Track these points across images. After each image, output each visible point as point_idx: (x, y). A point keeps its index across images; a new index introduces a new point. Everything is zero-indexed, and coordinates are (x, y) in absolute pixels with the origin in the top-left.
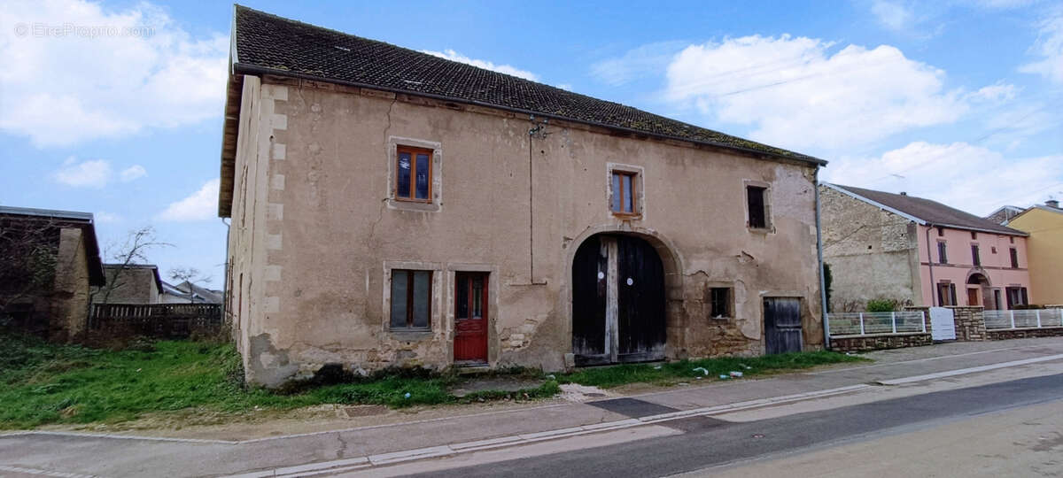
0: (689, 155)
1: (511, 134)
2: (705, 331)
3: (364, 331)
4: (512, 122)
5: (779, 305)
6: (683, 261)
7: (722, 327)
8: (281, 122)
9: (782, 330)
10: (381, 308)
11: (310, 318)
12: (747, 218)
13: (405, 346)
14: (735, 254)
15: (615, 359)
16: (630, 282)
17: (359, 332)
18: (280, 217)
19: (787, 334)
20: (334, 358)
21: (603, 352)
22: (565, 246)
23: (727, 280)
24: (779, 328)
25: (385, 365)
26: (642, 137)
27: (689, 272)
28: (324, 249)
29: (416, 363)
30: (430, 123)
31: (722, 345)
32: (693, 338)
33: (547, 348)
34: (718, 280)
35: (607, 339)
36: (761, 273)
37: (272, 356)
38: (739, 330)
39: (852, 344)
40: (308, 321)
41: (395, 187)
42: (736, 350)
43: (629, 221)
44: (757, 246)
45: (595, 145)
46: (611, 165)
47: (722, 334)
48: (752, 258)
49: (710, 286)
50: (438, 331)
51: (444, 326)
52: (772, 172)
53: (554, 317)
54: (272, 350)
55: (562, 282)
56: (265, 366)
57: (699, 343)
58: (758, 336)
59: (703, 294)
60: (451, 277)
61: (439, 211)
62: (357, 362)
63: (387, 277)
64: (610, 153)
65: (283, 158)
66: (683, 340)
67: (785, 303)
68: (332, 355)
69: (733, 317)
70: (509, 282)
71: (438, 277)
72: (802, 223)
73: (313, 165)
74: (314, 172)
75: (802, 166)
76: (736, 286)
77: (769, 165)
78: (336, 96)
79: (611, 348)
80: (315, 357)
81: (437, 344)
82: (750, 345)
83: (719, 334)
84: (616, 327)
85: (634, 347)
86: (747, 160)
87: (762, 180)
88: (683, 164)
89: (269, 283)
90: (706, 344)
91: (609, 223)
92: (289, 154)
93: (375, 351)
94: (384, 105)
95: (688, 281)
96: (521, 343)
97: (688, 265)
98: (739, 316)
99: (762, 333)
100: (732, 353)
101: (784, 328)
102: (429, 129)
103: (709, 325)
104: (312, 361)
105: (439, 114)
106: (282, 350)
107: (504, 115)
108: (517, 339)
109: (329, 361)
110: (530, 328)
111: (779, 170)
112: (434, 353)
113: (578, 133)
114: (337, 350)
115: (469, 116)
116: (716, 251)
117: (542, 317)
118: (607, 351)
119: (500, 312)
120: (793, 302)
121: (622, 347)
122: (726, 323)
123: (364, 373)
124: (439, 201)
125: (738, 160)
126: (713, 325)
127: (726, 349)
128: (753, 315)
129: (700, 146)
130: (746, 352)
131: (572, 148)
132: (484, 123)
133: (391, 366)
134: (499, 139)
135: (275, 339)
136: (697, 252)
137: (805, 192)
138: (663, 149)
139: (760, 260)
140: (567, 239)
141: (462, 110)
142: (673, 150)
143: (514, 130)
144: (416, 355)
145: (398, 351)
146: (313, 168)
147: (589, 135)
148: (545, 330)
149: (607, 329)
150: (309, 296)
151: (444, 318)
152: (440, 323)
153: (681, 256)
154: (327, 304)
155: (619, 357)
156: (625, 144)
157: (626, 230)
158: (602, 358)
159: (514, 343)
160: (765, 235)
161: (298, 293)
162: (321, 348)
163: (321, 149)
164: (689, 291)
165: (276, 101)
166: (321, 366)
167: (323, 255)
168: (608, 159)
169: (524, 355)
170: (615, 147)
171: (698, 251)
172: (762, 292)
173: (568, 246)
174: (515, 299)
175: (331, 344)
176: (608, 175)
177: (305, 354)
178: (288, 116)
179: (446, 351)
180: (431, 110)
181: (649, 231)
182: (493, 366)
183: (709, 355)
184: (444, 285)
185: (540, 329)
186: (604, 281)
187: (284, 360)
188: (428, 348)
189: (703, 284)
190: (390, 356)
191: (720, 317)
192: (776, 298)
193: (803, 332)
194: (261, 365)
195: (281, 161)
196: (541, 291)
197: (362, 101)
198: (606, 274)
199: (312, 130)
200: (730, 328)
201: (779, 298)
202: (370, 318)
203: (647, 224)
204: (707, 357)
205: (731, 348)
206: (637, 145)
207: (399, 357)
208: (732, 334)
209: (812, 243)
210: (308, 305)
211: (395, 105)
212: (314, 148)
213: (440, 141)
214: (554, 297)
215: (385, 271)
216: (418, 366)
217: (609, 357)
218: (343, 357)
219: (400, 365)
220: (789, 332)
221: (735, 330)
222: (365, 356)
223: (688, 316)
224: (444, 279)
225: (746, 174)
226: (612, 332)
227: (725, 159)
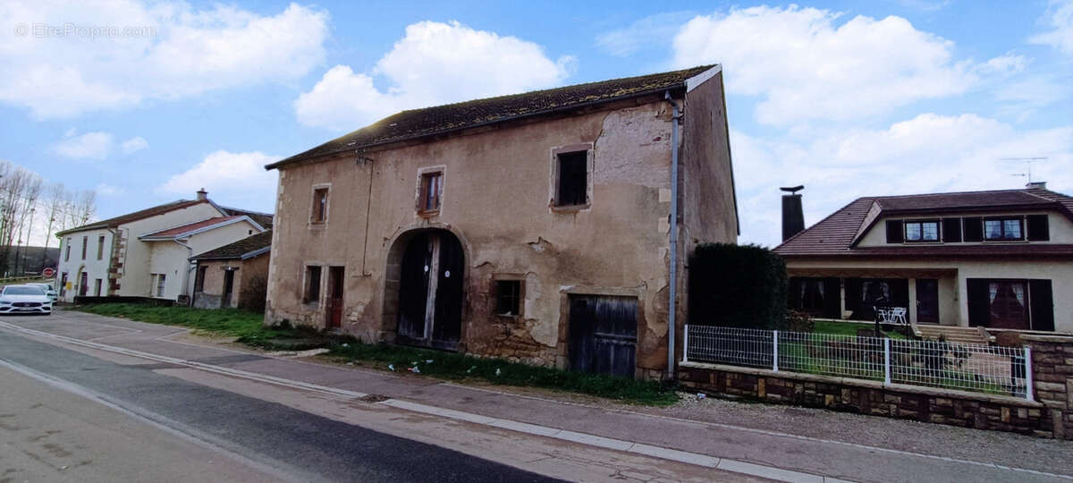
2: (486, 327)
3: (295, 302)
5: (603, 307)
6: (471, 253)
7: (508, 326)
8: (282, 189)
9: (605, 341)
10: (302, 290)
12: (551, 193)
13: (308, 313)
14: (527, 242)
15: (430, 344)
16: (447, 274)
19: (612, 348)
20: (286, 316)
21: (423, 336)
22: (384, 245)
23: (517, 271)
24: (599, 337)
25: (301, 323)
26: (445, 137)
27: (476, 264)
29: (311, 324)
30: (328, 172)
31: (508, 347)
32: (475, 333)
33: (368, 325)
34: (506, 272)
35: (426, 325)
36: (565, 263)
37: (271, 312)
38: (528, 332)
39: (728, 382)
41: (312, 216)
42: (524, 355)
43: (429, 218)
45: (412, 156)
46: (420, 171)
47: (508, 333)
48: (551, 245)
49: (498, 278)
50: (320, 305)
51: (323, 302)
52: (595, 126)
53: (374, 301)
54: (272, 308)
55: (380, 274)
56: (269, 317)
57: (480, 340)
58: (553, 342)
59: (488, 287)
60: (327, 269)
62: (292, 319)
63: (305, 270)
64: (421, 160)
66: (466, 334)
67: (614, 304)
68: (286, 314)
69: (523, 315)
70: (353, 274)
71: (323, 271)
72: (645, 187)
74: (288, 214)
75: (654, 103)
76: (528, 279)
77: (594, 120)
79: (428, 334)
81: (320, 314)
82: (542, 352)
83: (503, 333)
84: (433, 316)
86: (559, 123)
87: (579, 140)
90: (488, 343)
91: (414, 222)
93: (298, 314)
94: (312, 167)
95: (475, 273)
96: (356, 319)
97: (475, 256)
98: (528, 314)
99: (560, 340)
100: (519, 358)
101: (607, 338)
102: (327, 176)
103: (491, 320)
104: (280, 316)
106: (274, 310)
108: (354, 317)
109: (285, 318)
110: (361, 308)
111: (609, 120)
112: (318, 319)
113: (401, 150)
116: (508, 239)
117: (367, 301)
118: (425, 336)
119: (347, 295)
120: (628, 304)
121: (436, 334)
122: (511, 320)
123: (294, 326)
124: (327, 221)
126: (497, 323)
127: (511, 352)
128: (549, 316)
130: (536, 360)
131: (396, 164)
135: (273, 304)
136: (487, 242)
137: (659, 139)
138: (466, 141)
139: (562, 247)
140: (386, 239)
142: (475, 140)
143: (364, 162)
144: (311, 319)
145: (306, 316)
146: (288, 212)
147: (408, 150)
148: (368, 311)
149: (427, 317)
151: (323, 296)
152: (321, 299)
153: (470, 247)
154: (286, 286)
155: (433, 343)
156: (433, 148)
157: (425, 227)
158: (419, 341)
159: (352, 319)
160: (576, 212)
162: (283, 310)
164: (475, 283)
165: (282, 179)
168: (420, 166)
169: (356, 328)
170: (426, 154)
171: (487, 240)
172: (563, 287)
173: (386, 245)
174: (353, 288)
175: (286, 308)
176: (418, 180)
178: (284, 185)
179: (323, 319)
181: (444, 225)
182: (342, 332)
183: (490, 354)
184: (325, 276)
185: (365, 309)
186: (428, 273)
187: (273, 314)
188: (316, 316)
189: (490, 276)
190: (303, 318)
191: (509, 314)
192: (598, 296)
196: (367, 280)
197: (305, 168)
198: (430, 267)
199: (290, 191)
200: (517, 328)
201: (605, 297)
202: (298, 295)
203: (444, 218)
204: (487, 356)
205: (517, 352)
207: (306, 320)
208: (520, 335)
209: (661, 215)
210: (281, 286)
213: (331, 182)
214: (375, 287)
215: (305, 267)
216: (312, 326)
217: (426, 341)
218: (289, 316)
219: (305, 324)
220: (617, 347)
221: (524, 331)
222: (295, 317)
223: (472, 310)
224: (325, 272)
226: (429, 319)
227: (529, 131)
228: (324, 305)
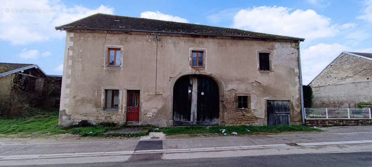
0: (228, 42)
1: (150, 40)
2: (234, 114)
3: (94, 110)
4: (150, 36)
5: (277, 104)
6: (224, 85)
7: (244, 112)
8: (71, 44)
9: (278, 115)
10: (101, 102)
11: (78, 105)
12: (258, 66)
13: (108, 115)
14: (250, 82)
15: (195, 123)
16: (203, 94)
17: (93, 110)
18: (70, 73)
19: (281, 116)
20: (85, 118)
21: (190, 120)
22: (170, 80)
23: (247, 93)
24: (276, 114)
25: (101, 121)
26: (206, 37)
27: (227, 90)
28: (83, 83)
29: (112, 121)
30: (119, 40)
31: (244, 120)
32: (228, 117)
33: (161, 118)
34: (242, 93)
35: (192, 116)
36: (265, 90)
37: (66, 117)
38: (253, 114)
39: (319, 123)
40: (77, 106)
41: (107, 62)
42: (251, 122)
43: (199, 70)
44: (264, 78)
45: (184, 41)
46: (191, 49)
47: (244, 115)
48: (261, 84)
49: (238, 95)
50: (120, 110)
51: (122, 109)
52: (273, 46)
53: (165, 107)
54: (66, 115)
55: (168, 94)
56: (64, 120)
57: (232, 119)
58: (263, 117)
59: (234, 98)
60: (125, 92)
61: (122, 69)
62: (92, 120)
63: (103, 91)
64: (191, 44)
66: (223, 117)
67: (280, 103)
68: (84, 117)
69: (250, 108)
70: (147, 93)
71: (121, 92)
72: (290, 67)
73: (81, 56)
74: (81, 59)
75: (291, 42)
76: (251, 95)
77: (271, 44)
78: (88, 34)
79: (193, 119)
80: (79, 117)
81: (120, 115)
82: (258, 121)
83: (242, 116)
84: (196, 111)
85: (204, 119)
86: (259, 42)
87: (267, 50)
88: (226, 46)
89: (66, 94)
90: (235, 120)
91: (189, 71)
92: (73, 54)
93: (98, 116)
94: (104, 35)
95: (227, 93)
96: (151, 116)
97: (226, 87)
98: (253, 108)
99: (265, 116)
100: (249, 124)
101: (279, 114)
102: (119, 41)
103: (237, 111)
104: (78, 119)
105: (123, 36)
106: (69, 115)
107: (147, 34)
108: (150, 114)
109: (83, 119)
110: (155, 110)
111: (277, 45)
112: (118, 118)
113: (177, 38)
114: (86, 116)
115: (134, 36)
116: (241, 80)
117: (160, 106)
118: (192, 120)
119: (143, 104)
120: (285, 103)
121: (198, 119)
122: (245, 110)
123: (94, 124)
125: (254, 42)
126: (239, 112)
127: (246, 122)
128: (261, 108)
129: (234, 38)
130: (256, 124)
131: (174, 43)
132: (139, 37)
133: (103, 122)
134: (145, 43)
135: (67, 112)
136: (231, 82)
137: (293, 53)
138: (216, 41)
139: (265, 84)
140: (171, 78)
141: (131, 34)
142: (221, 41)
143: (151, 39)
144: (112, 118)
145: (106, 117)
146: (81, 57)
147: (182, 38)
148: (161, 112)
149: (192, 112)
150: (77, 98)
151: (122, 106)
152: (121, 108)
153: (223, 83)
154: (83, 101)
155: (197, 123)
156: (198, 40)
157: (197, 74)
158: (189, 123)
159: (148, 116)
160: (268, 73)
161: (74, 97)
162: (81, 115)
163: (83, 52)
164: (227, 97)
165: (70, 37)
166: (81, 121)
167: (82, 85)
168: (190, 46)
169: (151, 121)
170: (194, 42)
171: (232, 81)
172: (265, 98)
173: (171, 81)
174: (149, 99)
175: (84, 114)
176: (190, 52)
177: (76, 117)
178: (74, 41)
179: (123, 118)
180: (120, 35)
181: (208, 73)
182: (140, 124)
183: (237, 124)
184: (123, 95)
185: (159, 111)
186: (191, 93)
187: (69, 118)
188: (116, 116)
189: (234, 94)
190: (103, 118)
191: (243, 108)
192: (275, 101)
193: (290, 116)
194: (63, 120)
195: (71, 56)
196: (160, 97)
197: (96, 34)
198: (192, 91)
199: (81, 45)
200: (247, 113)
201: (277, 101)
202: (97, 105)
203: (207, 70)
204: (235, 125)
205: (248, 122)
206: (204, 40)
207: (106, 119)
208: (249, 115)
209: (296, 76)
210: (77, 101)
211: (108, 35)
212: (81, 51)
213: (123, 45)
214: (165, 99)
215: (102, 90)
216: (112, 122)
217: (192, 123)
218: (88, 118)
219: (106, 121)
220: (283, 116)
221: (251, 114)
222: (95, 118)
223: (226, 108)
224: (123, 93)
225: (260, 48)
226: (194, 113)
227: (246, 42)
228: (124, 110)
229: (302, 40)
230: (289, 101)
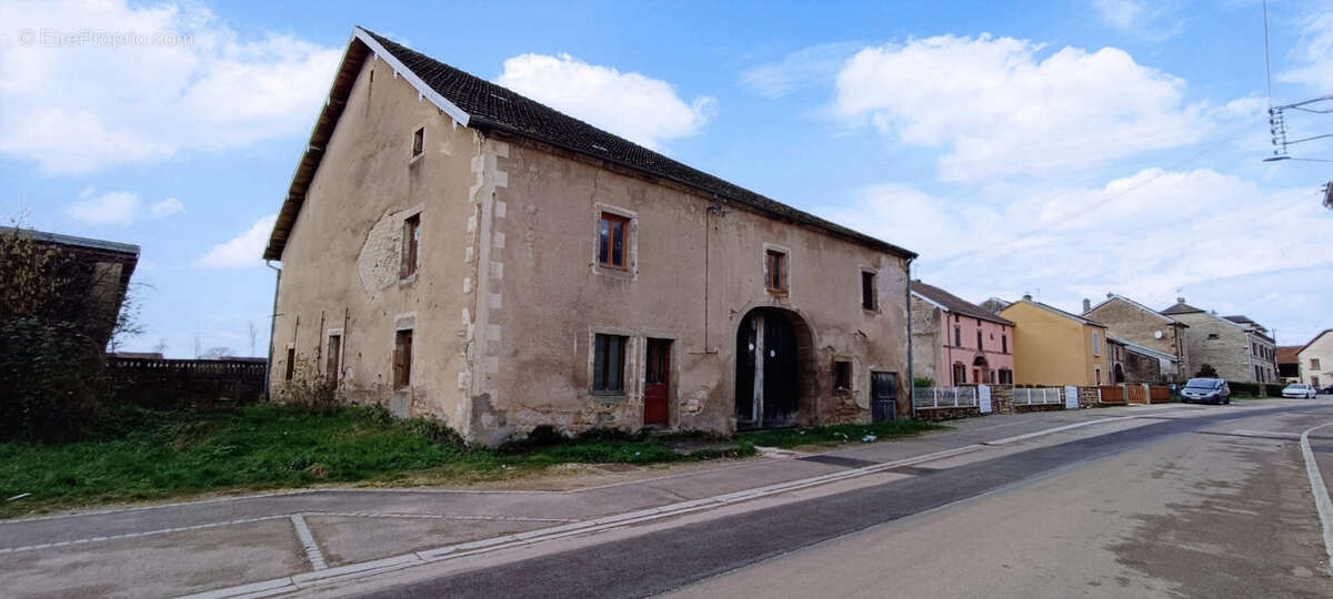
0: (822, 239)
1: (693, 209)
2: (831, 401)
3: (570, 393)
4: (693, 198)
5: (881, 379)
6: (817, 337)
7: (843, 397)
8: (502, 180)
9: (883, 401)
10: (586, 372)
11: (525, 379)
12: (862, 301)
13: (606, 409)
14: (853, 332)
15: (760, 425)
16: (773, 354)
17: (567, 394)
18: (501, 276)
19: (885, 404)
20: (545, 420)
21: (752, 419)
22: (731, 318)
23: (848, 355)
24: (880, 399)
25: (588, 427)
27: (821, 348)
28: (539, 310)
29: (614, 426)
30: (629, 193)
31: (842, 414)
32: (822, 406)
33: (717, 414)
34: (841, 355)
35: (755, 406)
36: (871, 350)
37: (491, 417)
38: (854, 401)
39: (930, 415)
40: (523, 382)
41: (599, 253)
42: (851, 418)
43: (779, 298)
44: (869, 325)
46: (766, 245)
47: (843, 403)
48: (865, 336)
49: (836, 360)
50: (632, 395)
51: (637, 390)
52: (879, 261)
53: (723, 385)
54: (491, 410)
55: (729, 352)
56: (486, 427)
57: (829, 411)
58: (867, 406)
59: (830, 367)
60: (644, 342)
61: (636, 279)
62: (565, 424)
63: (592, 340)
64: (765, 234)
65: (503, 216)
66: (815, 410)
67: (885, 377)
68: (543, 417)
69: (851, 389)
70: (689, 350)
71: (634, 342)
72: (898, 307)
73: (530, 225)
74: (530, 233)
75: (900, 258)
76: (854, 361)
77: (877, 255)
78: (551, 158)
79: (758, 415)
80: (528, 418)
81: (631, 407)
82: (861, 414)
83: (840, 404)
84: (762, 395)
85: (774, 416)
86: (863, 248)
87: (871, 266)
88: (819, 249)
89: (489, 342)
90: (832, 413)
91: (764, 299)
92: (510, 212)
93: (579, 413)
94: (592, 171)
95: (820, 355)
96: (696, 408)
97: (821, 340)
98: (855, 388)
99: (870, 404)
100: (848, 421)
101: (884, 399)
102: (628, 198)
103: (833, 395)
104: (526, 422)
105: (635, 185)
106: (500, 411)
107: (688, 191)
108: (693, 404)
109: (540, 423)
110: (703, 394)
111: (884, 259)
112: (628, 417)
113: (743, 213)
114: (548, 412)
115: (660, 189)
116: (841, 328)
117: (713, 385)
118: (755, 417)
119: (681, 379)
120: (890, 377)
121: (766, 415)
122: (846, 393)
123: (570, 435)
124: (635, 269)
125: (856, 248)
126: (837, 395)
127: (845, 417)
128: (865, 387)
130: (858, 420)
131: (739, 228)
132: (672, 196)
133: (593, 429)
134: (683, 213)
135: (494, 399)
137: (901, 279)
138: (805, 234)
139: (870, 338)
140: (733, 312)
141: (655, 183)
142: (812, 235)
143: (694, 206)
144: (613, 417)
145: (600, 414)
146: (530, 228)
147: (751, 216)
148: (716, 396)
149: (755, 397)
150: (524, 357)
151: (637, 382)
152: (633, 388)
153: (815, 331)
154: (540, 365)
155: (764, 423)
156: (777, 226)
157: (776, 307)
158: (751, 424)
159: (691, 408)
160: (874, 316)
161: (516, 353)
162: (534, 409)
163: (537, 210)
164: (821, 364)
165: (499, 157)
166: (534, 428)
167: (538, 316)
168: (765, 239)
169: (698, 419)
170: (769, 229)
171: (828, 328)
172: (870, 367)
173: (734, 319)
174: (688, 369)
175: (543, 406)
176: (765, 254)
177: (522, 415)
178: (509, 174)
179: (638, 414)
180: (630, 180)
181: (794, 308)
182: (675, 429)
183: (832, 422)
184: (638, 355)
185: (711, 395)
186: (754, 350)
187: (502, 421)
188: (624, 411)
189: (830, 358)
190: (592, 418)
191: (841, 388)
192: (879, 372)
193: (897, 403)
194: (482, 426)
195: (502, 219)
196: (713, 359)
197: (574, 165)
198: (755, 346)
199: (529, 191)
200: (848, 398)
201: (881, 373)
202: (577, 381)
203: (792, 302)
204: (831, 424)
205: (848, 416)
206: (786, 228)
207: (600, 420)
208: (849, 403)
209: (904, 325)
210: (524, 366)
211: (601, 172)
212: (532, 208)
213: (636, 211)
214: (723, 367)
215: (591, 335)
216: (616, 429)
217: (756, 422)
218: (553, 419)
219: (600, 427)
220: (887, 403)
221: (851, 400)
222: (571, 420)
223: (819, 387)
224: (638, 344)
225: (862, 261)
226: (758, 399)
227: (847, 246)
228: (641, 394)
229: (915, 256)
230: (894, 374)
